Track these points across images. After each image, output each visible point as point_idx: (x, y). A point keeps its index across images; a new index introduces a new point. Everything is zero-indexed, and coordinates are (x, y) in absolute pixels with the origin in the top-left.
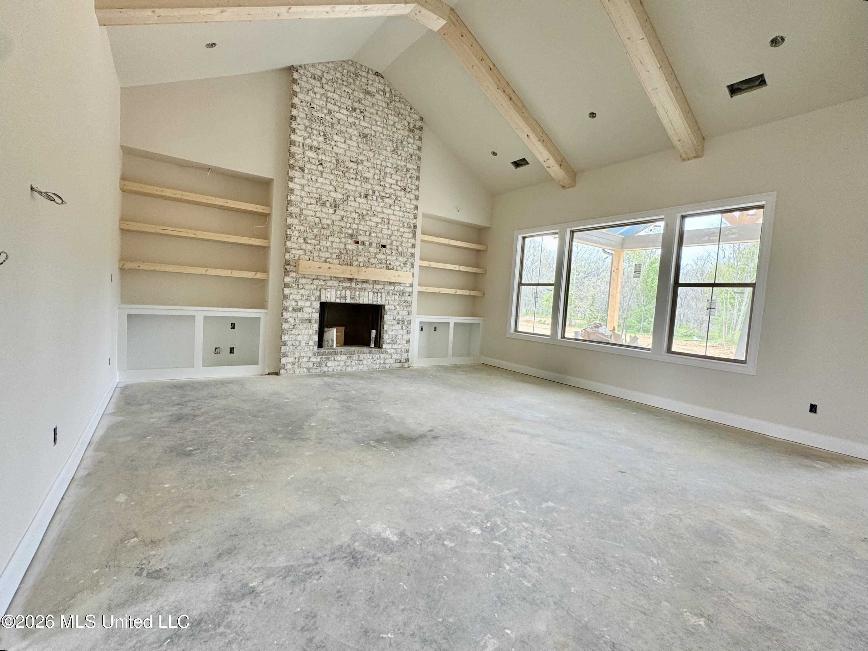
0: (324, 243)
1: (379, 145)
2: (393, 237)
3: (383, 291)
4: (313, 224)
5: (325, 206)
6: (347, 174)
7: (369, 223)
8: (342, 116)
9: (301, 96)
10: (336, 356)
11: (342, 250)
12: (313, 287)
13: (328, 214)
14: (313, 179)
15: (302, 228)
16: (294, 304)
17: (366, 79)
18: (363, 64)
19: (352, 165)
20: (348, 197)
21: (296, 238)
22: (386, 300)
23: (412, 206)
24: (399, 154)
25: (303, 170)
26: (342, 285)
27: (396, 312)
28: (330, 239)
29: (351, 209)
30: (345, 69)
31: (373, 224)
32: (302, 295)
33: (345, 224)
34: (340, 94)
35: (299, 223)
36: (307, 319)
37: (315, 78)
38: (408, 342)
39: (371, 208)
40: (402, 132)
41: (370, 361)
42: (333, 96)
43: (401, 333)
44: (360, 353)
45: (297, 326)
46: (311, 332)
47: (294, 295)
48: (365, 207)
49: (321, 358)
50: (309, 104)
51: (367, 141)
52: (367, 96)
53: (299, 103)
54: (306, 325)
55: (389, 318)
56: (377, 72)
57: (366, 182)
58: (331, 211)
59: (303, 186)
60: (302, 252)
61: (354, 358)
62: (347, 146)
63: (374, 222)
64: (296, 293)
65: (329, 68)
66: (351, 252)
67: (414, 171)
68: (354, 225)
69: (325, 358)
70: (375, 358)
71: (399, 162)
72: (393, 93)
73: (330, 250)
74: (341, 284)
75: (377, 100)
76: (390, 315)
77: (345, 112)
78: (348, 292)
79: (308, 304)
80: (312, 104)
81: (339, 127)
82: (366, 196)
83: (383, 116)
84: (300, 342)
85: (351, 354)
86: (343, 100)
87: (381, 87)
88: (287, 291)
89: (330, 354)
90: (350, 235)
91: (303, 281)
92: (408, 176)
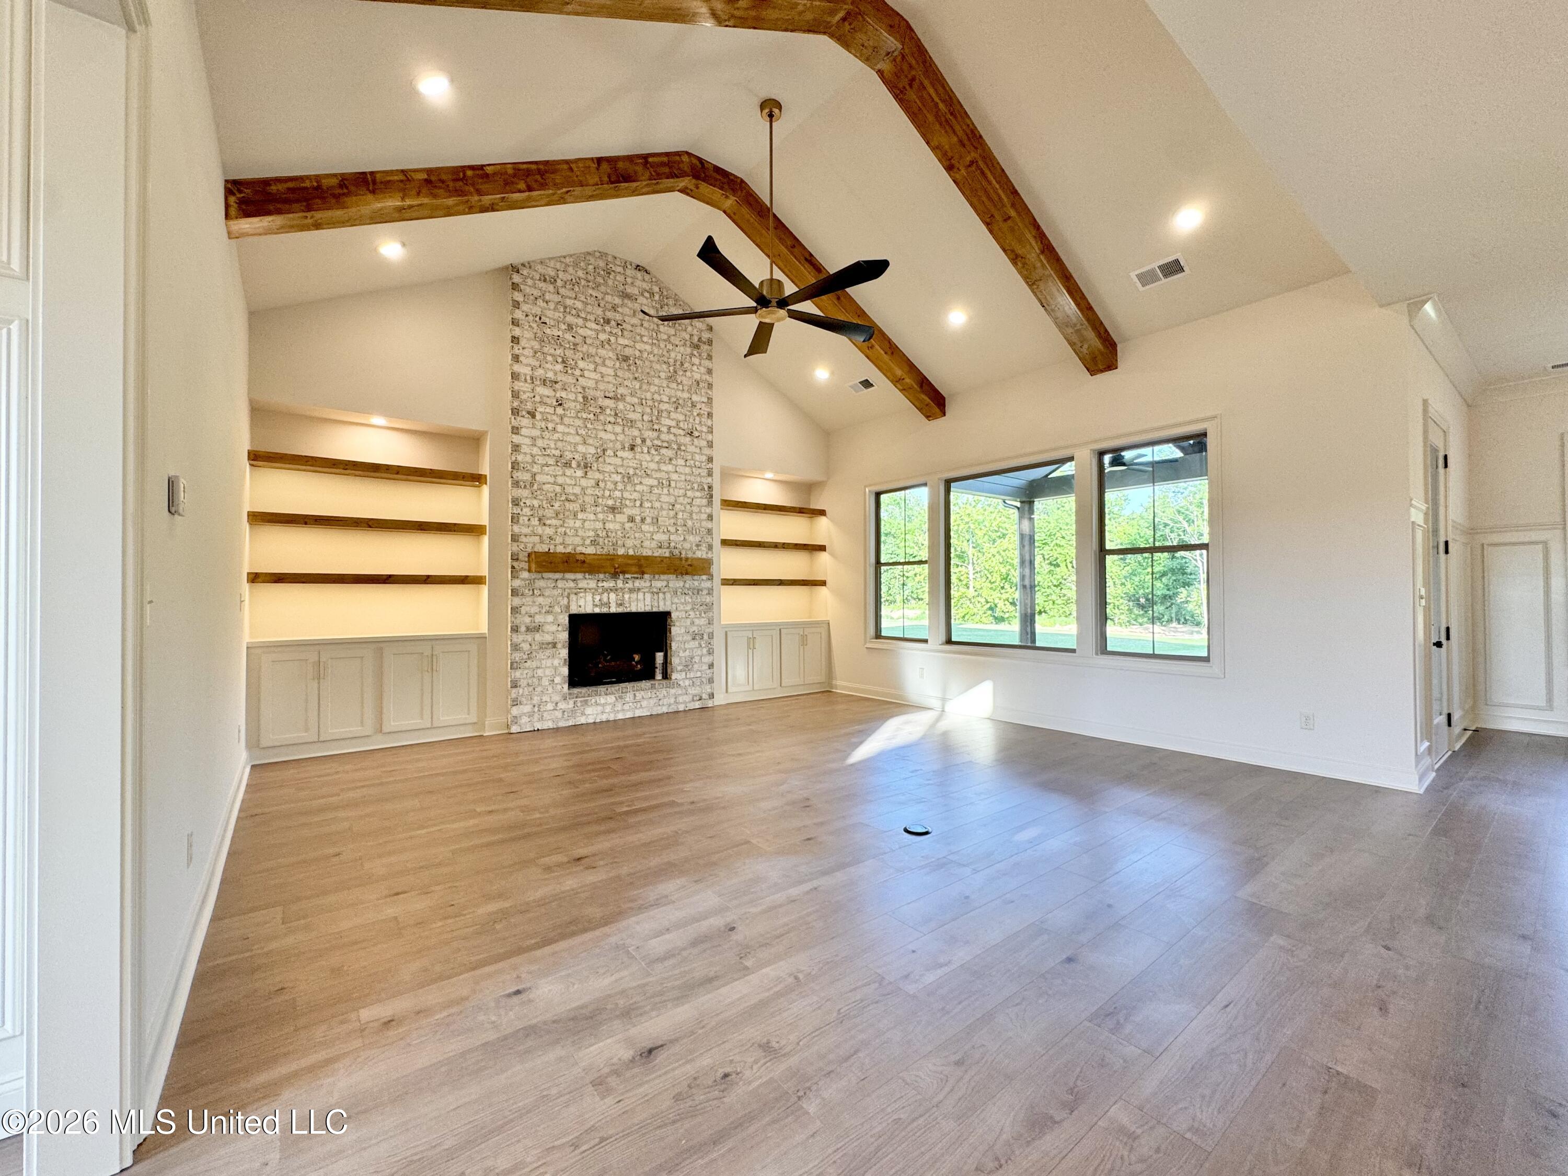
0: (570, 523)
1: (648, 370)
2: (678, 506)
3: (666, 590)
4: (553, 495)
5: (570, 466)
6: (601, 417)
7: (638, 488)
8: (589, 333)
9: (525, 307)
10: (597, 698)
11: (599, 532)
12: (555, 592)
13: (575, 477)
14: (550, 428)
15: (536, 503)
16: (527, 620)
17: (623, 277)
18: (617, 255)
19: (608, 402)
20: (604, 451)
21: (526, 519)
22: (672, 603)
23: (704, 458)
24: (679, 381)
25: (533, 416)
26: (603, 585)
27: (688, 621)
28: (580, 516)
29: (611, 468)
30: (591, 264)
31: (645, 488)
32: (540, 606)
33: (602, 492)
34: (585, 300)
35: (530, 496)
36: (548, 644)
37: (545, 280)
38: (711, 666)
40: (682, 349)
41: (652, 702)
42: (574, 304)
43: (699, 652)
44: (637, 690)
45: (534, 654)
46: (556, 662)
47: (527, 606)
49: (575, 703)
50: (538, 318)
51: (629, 365)
52: (626, 301)
53: (524, 317)
54: (548, 652)
55: (679, 632)
56: (638, 266)
58: (579, 473)
59: (533, 439)
60: (537, 539)
61: (627, 699)
62: (599, 375)
63: (647, 485)
64: (531, 603)
65: (567, 265)
66: (614, 534)
67: (703, 405)
68: (616, 492)
69: (581, 701)
70: (661, 696)
71: (679, 394)
72: (665, 293)
73: (580, 533)
74: (600, 584)
75: (642, 304)
76: (680, 627)
77: (594, 326)
78: (613, 596)
79: (550, 618)
80: (543, 318)
81: (585, 348)
83: (651, 327)
84: (540, 679)
85: (622, 693)
86: (589, 308)
87: (646, 286)
88: (517, 601)
89: (589, 696)
90: (611, 508)
91: (541, 583)
92: (695, 414)
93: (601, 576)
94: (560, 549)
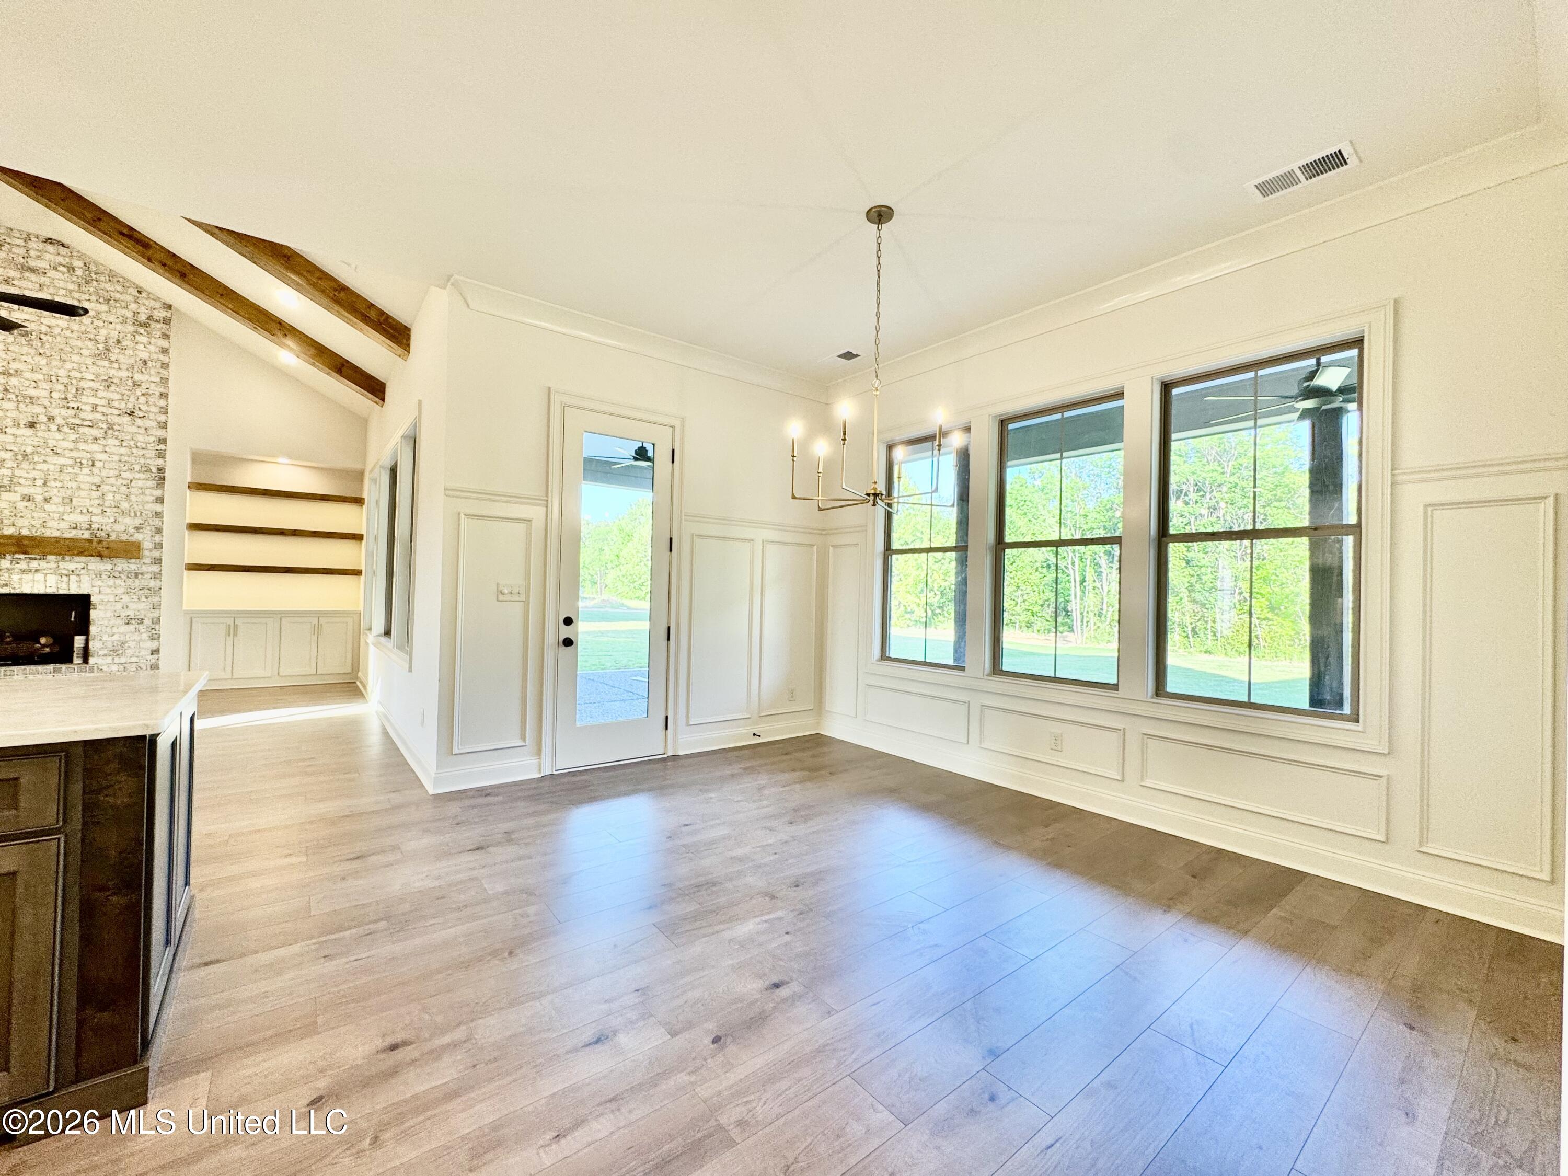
3: (83, 572)
7: (41, 466)
17: (23, 250)
18: (13, 227)
22: (93, 586)
23: (152, 439)
27: (118, 605)
31: (53, 468)
38: (156, 651)
39: (47, 443)
40: (119, 327)
43: (136, 637)
48: (29, 442)
52: (27, 275)
55: (103, 615)
56: (49, 239)
57: (31, 403)
63: (54, 464)
67: (153, 385)
71: (112, 372)
72: (93, 268)
75: (53, 279)
76: (106, 610)
82: (32, 425)
87: (60, 260)
92: (139, 393)
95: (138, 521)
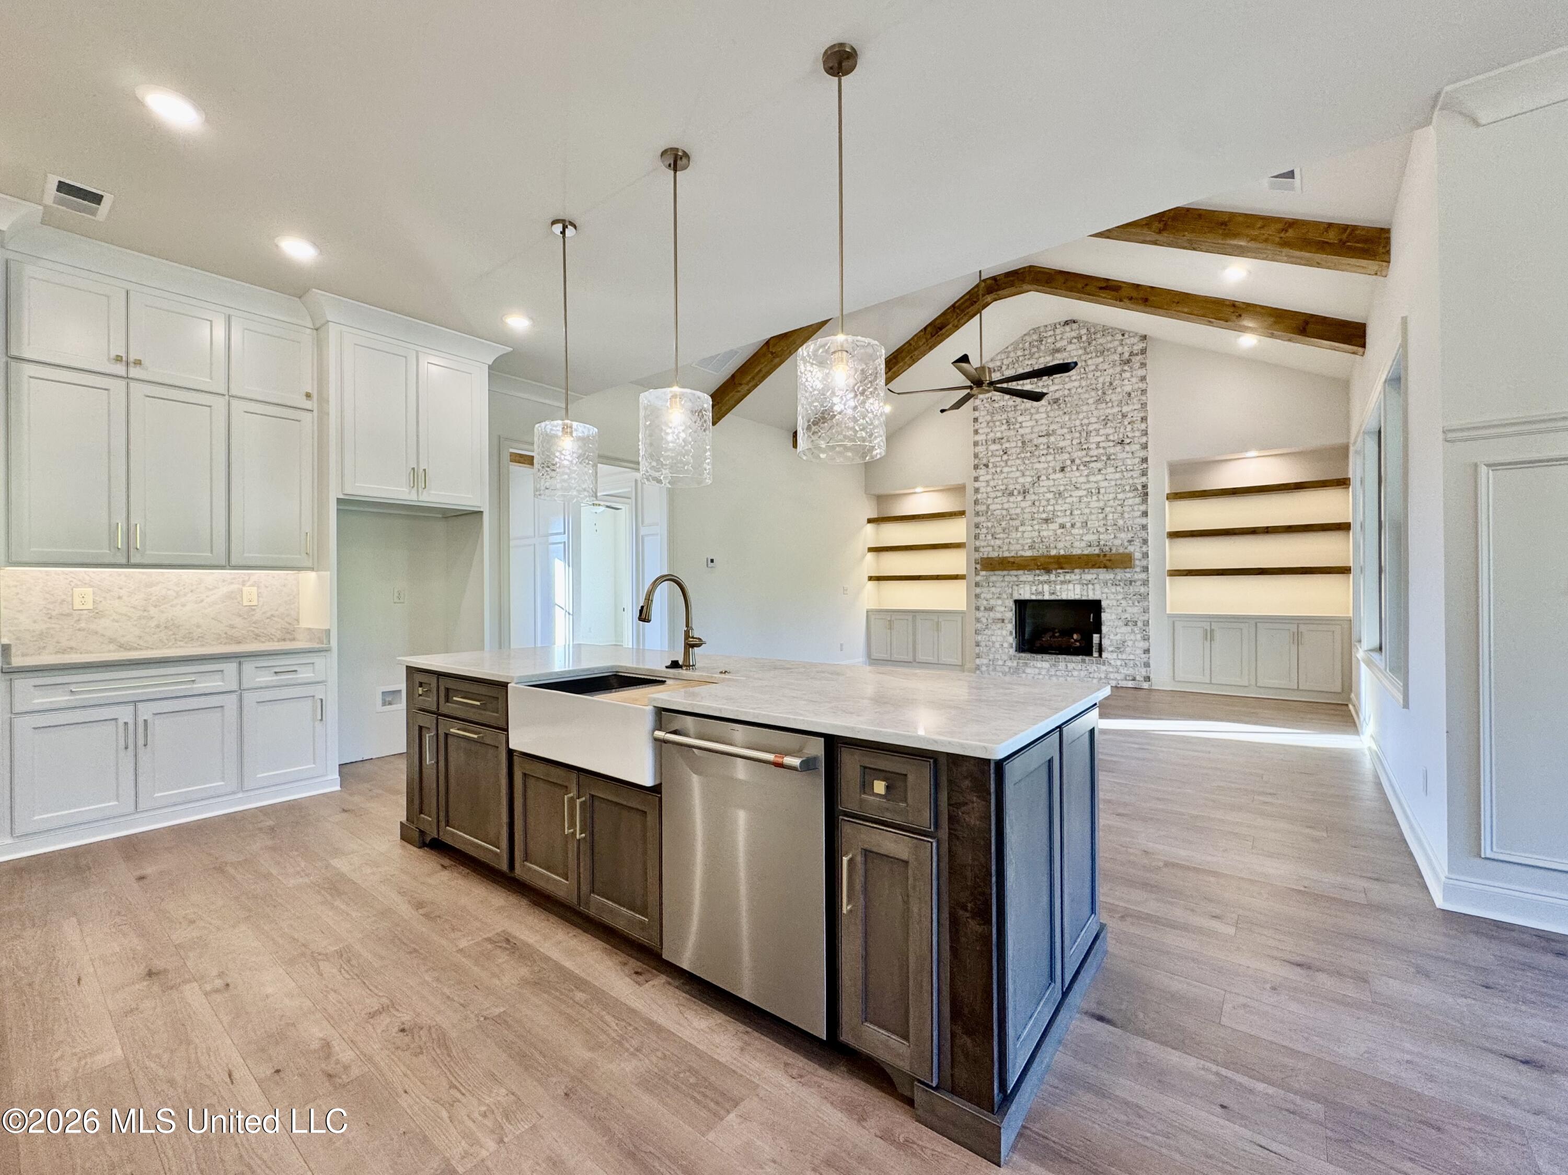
0: (1014, 535)
1: (1076, 403)
2: (1108, 510)
3: (1096, 581)
4: (1001, 517)
5: (1013, 495)
6: (1037, 453)
7: (1069, 500)
10: (1035, 662)
11: (1036, 539)
12: (1003, 584)
13: (1017, 502)
14: (998, 471)
15: (990, 524)
16: (985, 603)
19: (1044, 440)
20: (1039, 477)
21: (983, 536)
22: (1102, 593)
23: (1137, 460)
25: (988, 466)
28: (1021, 529)
29: (1045, 489)
31: (1075, 499)
32: (993, 593)
33: (1037, 509)
35: (986, 520)
36: (999, 619)
38: (1147, 651)
39: (1071, 481)
40: (1110, 371)
41: (1083, 673)
43: (1134, 638)
44: (1068, 661)
45: (990, 626)
46: (1004, 633)
47: (985, 593)
48: (1062, 482)
49: (1018, 663)
51: (1060, 405)
54: (999, 625)
55: (1110, 617)
56: (1064, 323)
57: (1062, 452)
58: (1020, 498)
59: (988, 481)
60: (990, 549)
61: (1060, 667)
63: (1076, 497)
64: (987, 592)
66: (1047, 539)
67: (1136, 412)
68: (1049, 507)
69: (1023, 663)
70: (1091, 670)
73: (1021, 541)
74: (1037, 578)
75: (1069, 352)
76: (1111, 613)
78: (1046, 587)
79: (1000, 602)
82: (1063, 469)
84: (993, 643)
87: (1074, 334)
88: (978, 590)
89: (1028, 659)
90: (1044, 520)
91: (994, 578)
92: (1126, 423)
93: (1038, 572)
94: (1006, 554)
95: (1130, 535)
